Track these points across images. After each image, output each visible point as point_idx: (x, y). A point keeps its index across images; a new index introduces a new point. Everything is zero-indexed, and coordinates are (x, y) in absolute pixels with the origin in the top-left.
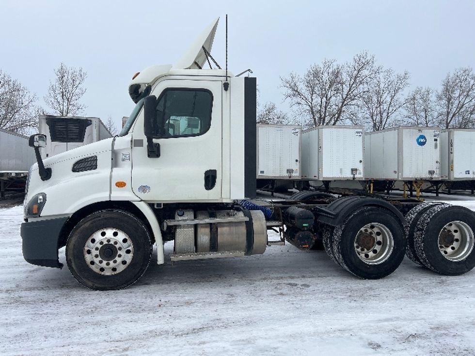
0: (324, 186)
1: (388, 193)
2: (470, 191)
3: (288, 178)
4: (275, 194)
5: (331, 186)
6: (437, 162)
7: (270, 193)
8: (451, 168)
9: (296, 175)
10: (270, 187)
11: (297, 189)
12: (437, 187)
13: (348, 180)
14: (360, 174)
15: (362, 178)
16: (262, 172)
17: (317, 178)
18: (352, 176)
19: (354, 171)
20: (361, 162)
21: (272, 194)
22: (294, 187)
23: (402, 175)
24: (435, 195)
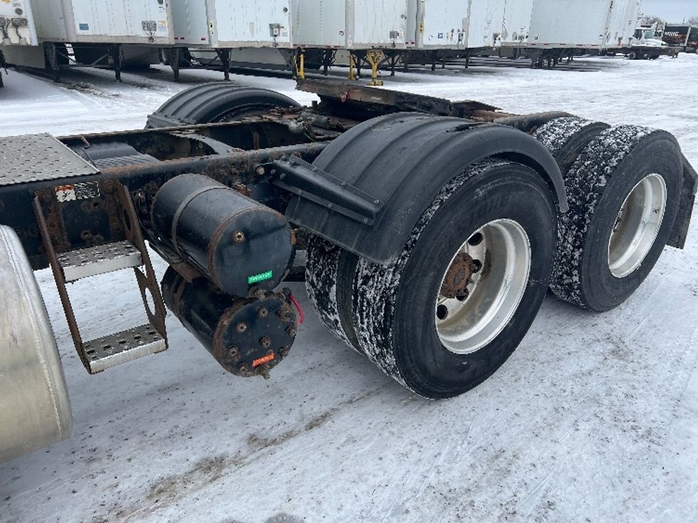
0: (219, 58)
1: (325, 72)
2: (431, 65)
3: (147, 41)
4: (123, 75)
5: (233, 57)
6: (402, 16)
7: (112, 73)
8: (420, 28)
9: (164, 35)
10: (111, 61)
11: (167, 64)
12: (393, 60)
13: (264, 47)
14: (285, 34)
15: (289, 44)
16: (84, 27)
17: (206, 42)
18: (271, 39)
19: (276, 29)
20: (286, 10)
21: (118, 76)
22: (162, 61)
23: (352, 38)
24: (389, 73)
